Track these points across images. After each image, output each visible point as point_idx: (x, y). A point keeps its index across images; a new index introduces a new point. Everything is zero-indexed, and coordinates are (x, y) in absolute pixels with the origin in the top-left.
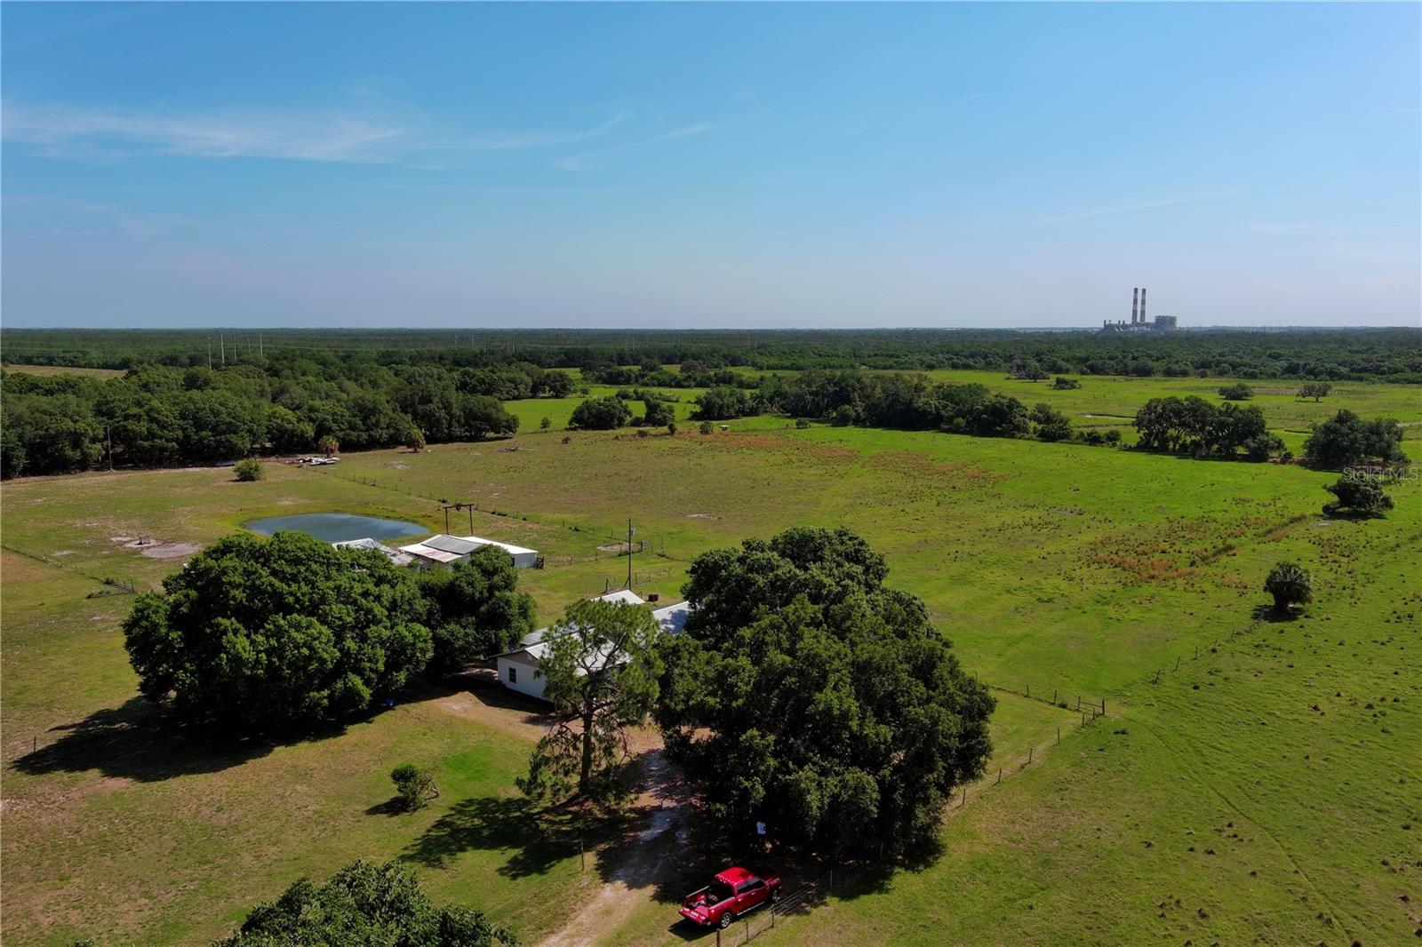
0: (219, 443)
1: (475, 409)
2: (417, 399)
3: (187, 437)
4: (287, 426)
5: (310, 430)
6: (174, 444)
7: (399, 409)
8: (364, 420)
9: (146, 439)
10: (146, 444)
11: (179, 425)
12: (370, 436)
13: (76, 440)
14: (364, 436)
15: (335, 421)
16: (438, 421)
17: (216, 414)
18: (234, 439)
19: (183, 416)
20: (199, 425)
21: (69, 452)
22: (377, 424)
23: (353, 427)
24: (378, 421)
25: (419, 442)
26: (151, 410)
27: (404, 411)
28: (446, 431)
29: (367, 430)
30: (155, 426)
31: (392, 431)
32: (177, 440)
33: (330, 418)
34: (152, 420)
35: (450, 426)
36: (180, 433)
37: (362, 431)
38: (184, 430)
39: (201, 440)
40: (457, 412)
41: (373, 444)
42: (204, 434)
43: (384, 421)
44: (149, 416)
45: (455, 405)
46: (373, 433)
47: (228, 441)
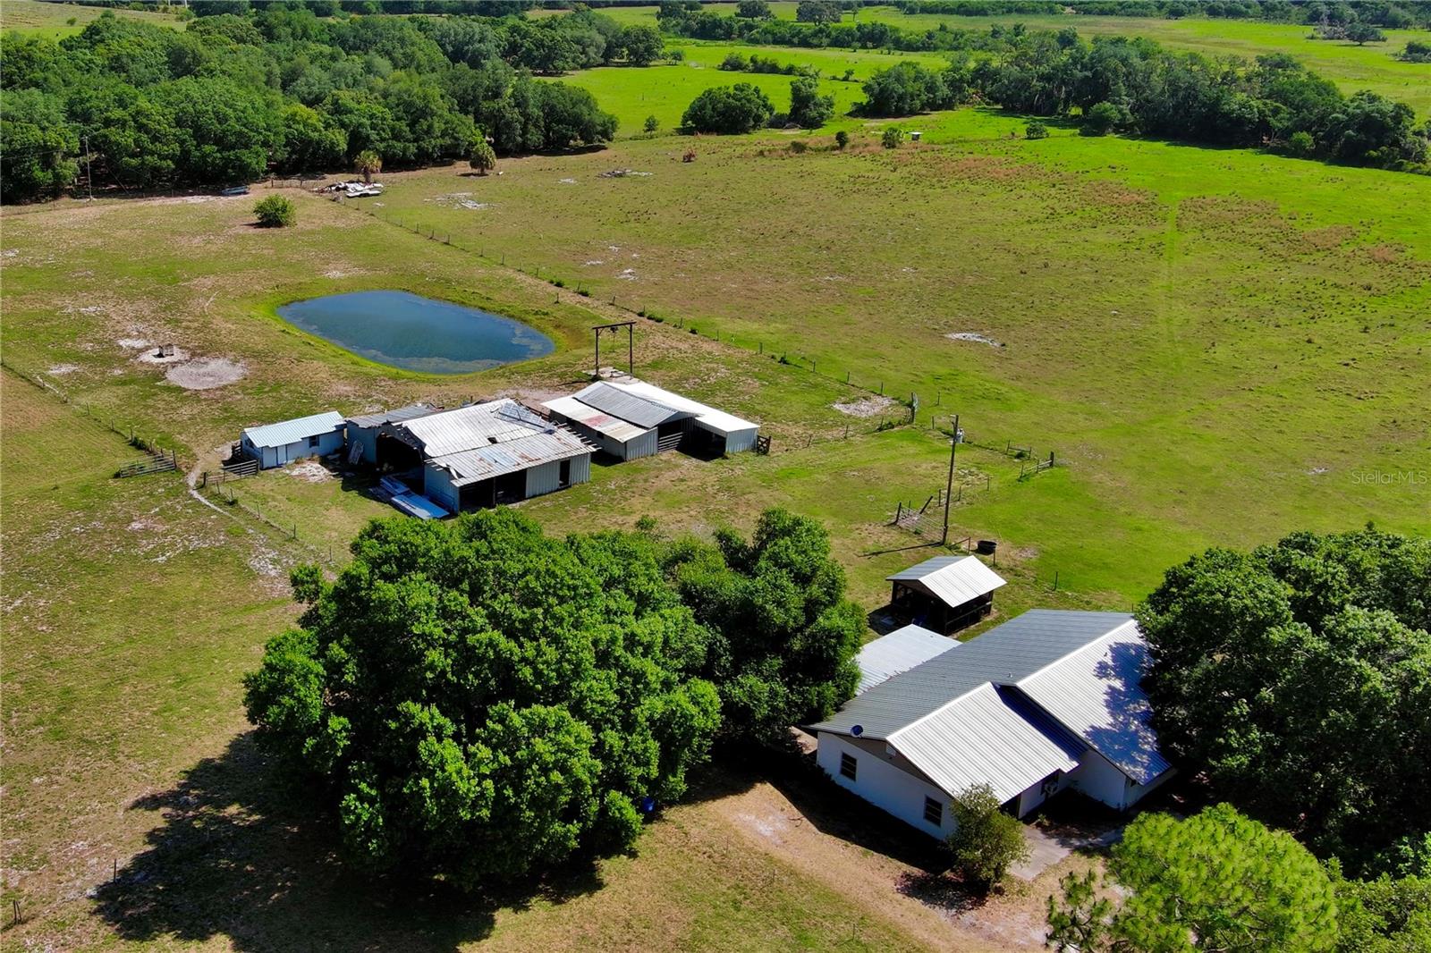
0: (227, 161)
1: (559, 107)
2: (480, 92)
3: (186, 153)
4: (311, 134)
5: (340, 140)
6: (170, 162)
7: (457, 108)
8: (412, 125)
9: (133, 155)
10: (134, 162)
11: (175, 135)
12: (420, 149)
13: (46, 155)
14: (412, 148)
15: (373, 127)
16: (509, 125)
17: (222, 119)
18: (247, 157)
19: (179, 123)
20: (201, 135)
21: (38, 174)
22: (429, 131)
23: (397, 136)
24: (430, 127)
25: (487, 159)
26: (138, 113)
27: (464, 110)
28: (519, 139)
29: (416, 140)
30: (144, 137)
31: (448, 141)
32: (171, 158)
33: (366, 122)
34: (141, 128)
35: (525, 131)
36: (176, 146)
37: (408, 141)
38: (182, 142)
39: (204, 156)
40: (535, 112)
41: (422, 160)
42: (207, 148)
43: (438, 126)
44: (136, 122)
45: (532, 102)
46: (424, 145)
47: (238, 158)
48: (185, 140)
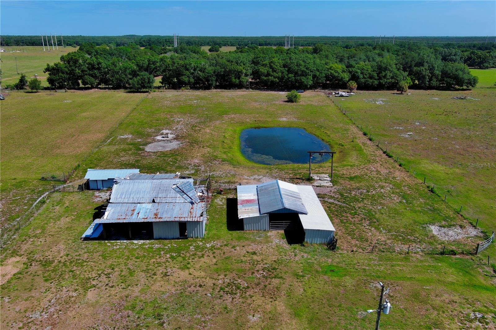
3: (283, 77)
5: (346, 76)
7: (401, 69)
8: (378, 74)
10: (265, 78)
11: (281, 70)
12: (380, 83)
13: (238, 75)
14: (376, 82)
15: (362, 73)
16: (424, 77)
17: (298, 65)
19: (285, 66)
21: (234, 80)
28: (427, 83)
29: (378, 79)
31: (393, 81)
32: (278, 78)
33: (359, 71)
34: (271, 67)
36: (280, 74)
39: (289, 78)
40: (437, 72)
42: (290, 75)
43: (389, 74)
45: (436, 68)
46: (381, 81)
47: (300, 80)
48: (284, 72)
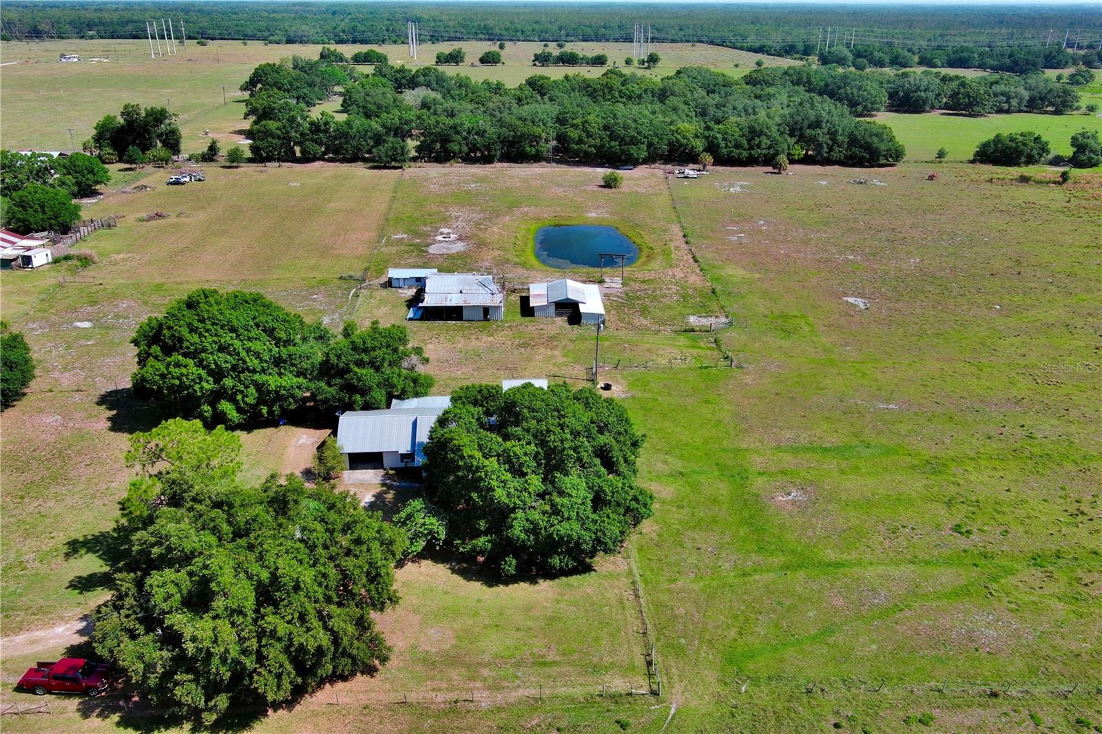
0: (623, 152)
2: (807, 123)
5: (699, 145)
6: (593, 149)
7: (787, 132)
8: (749, 142)
10: (575, 147)
11: (600, 135)
12: (750, 154)
14: (745, 154)
15: (724, 140)
18: (633, 150)
19: (606, 128)
20: (612, 137)
22: (759, 146)
23: (738, 146)
25: (781, 165)
28: (825, 155)
29: (749, 150)
30: (584, 134)
31: (770, 152)
32: (595, 147)
34: (584, 129)
36: (598, 141)
37: (744, 149)
39: (611, 147)
40: (842, 139)
42: (613, 143)
45: (841, 132)
47: (628, 151)
48: (603, 138)
